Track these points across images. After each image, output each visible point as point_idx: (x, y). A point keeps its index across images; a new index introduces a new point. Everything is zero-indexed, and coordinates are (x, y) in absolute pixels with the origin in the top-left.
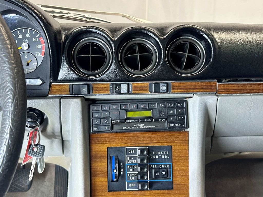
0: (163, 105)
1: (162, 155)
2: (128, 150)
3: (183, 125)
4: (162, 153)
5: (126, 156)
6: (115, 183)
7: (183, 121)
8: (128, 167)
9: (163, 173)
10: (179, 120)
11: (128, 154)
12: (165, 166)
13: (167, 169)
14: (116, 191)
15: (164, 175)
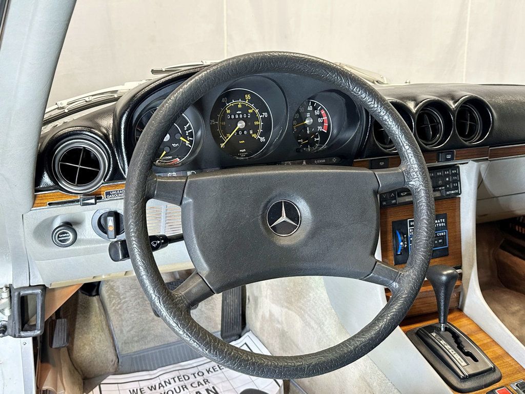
0: (440, 174)
1: (439, 223)
2: (410, 221)
3: (457, 191)
4: (439, 221)
5: (409, 228)
6: (400, 256)
7: (457, 188)
8: (411, 239)
9: (440, 241)
10: (453, 187)
11: (410, 226)
12: (442, 234)
13: (443, 236)
14: (401, 264)
15: (441, 242)
